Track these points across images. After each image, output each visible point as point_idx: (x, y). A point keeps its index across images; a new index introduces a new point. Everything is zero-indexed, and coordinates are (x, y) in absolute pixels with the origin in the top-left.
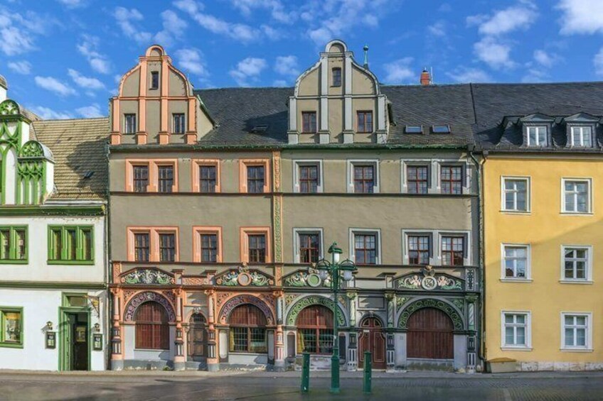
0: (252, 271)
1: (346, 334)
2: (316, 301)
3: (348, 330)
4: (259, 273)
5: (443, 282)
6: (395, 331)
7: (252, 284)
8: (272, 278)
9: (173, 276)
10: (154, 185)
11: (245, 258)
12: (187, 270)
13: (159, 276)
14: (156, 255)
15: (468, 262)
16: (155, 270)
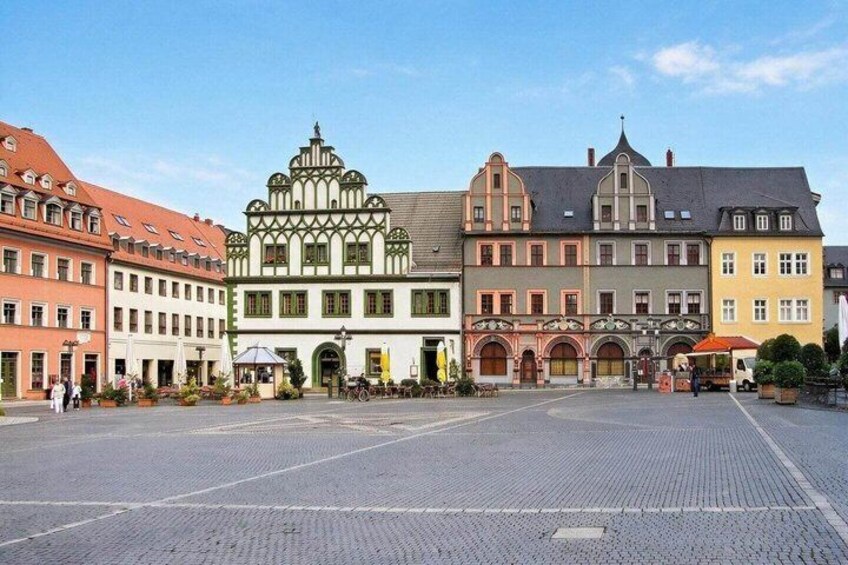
0: (568, 321)
1: (630, 362)
2: (610, 340)
3: (631, 359)
4: (574, 321)
5: (689, 325)
6: (660, 358)
7: (568, 329)
8: (583, 325)
9: (512, 325)
10: (496, 261)
11: (563, 312)
12: (524, 320)
13: (501, 324)
14: (497, 310)
15: (702, 310)
16: (497, 321)
